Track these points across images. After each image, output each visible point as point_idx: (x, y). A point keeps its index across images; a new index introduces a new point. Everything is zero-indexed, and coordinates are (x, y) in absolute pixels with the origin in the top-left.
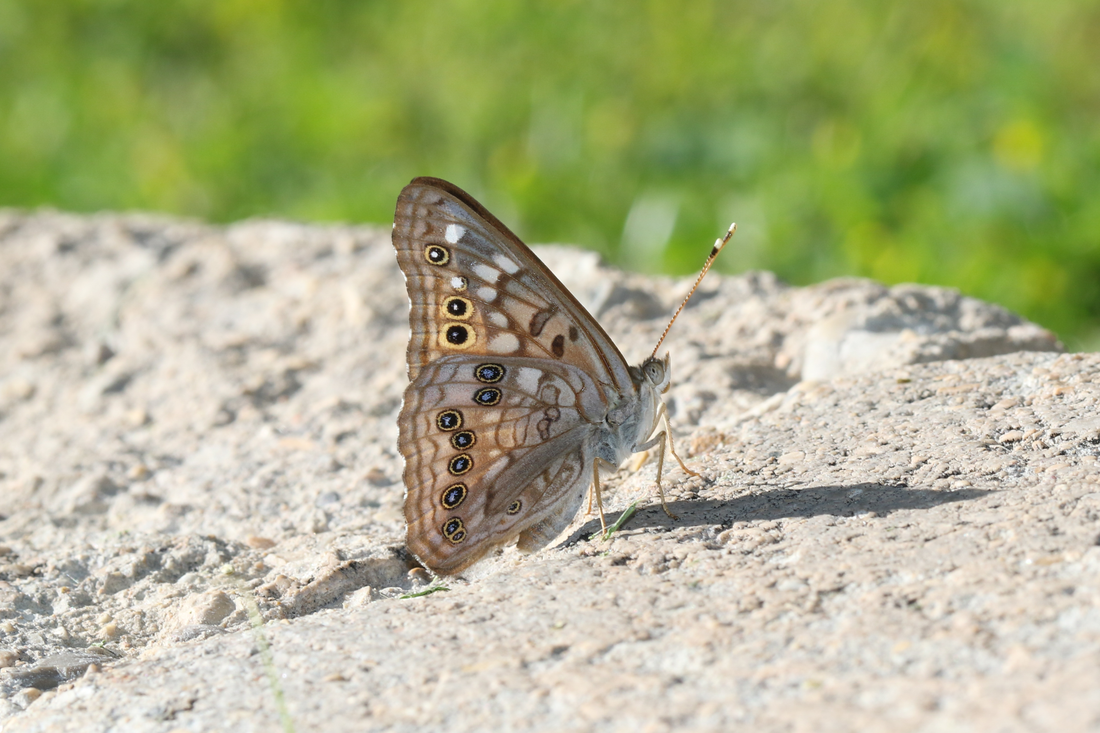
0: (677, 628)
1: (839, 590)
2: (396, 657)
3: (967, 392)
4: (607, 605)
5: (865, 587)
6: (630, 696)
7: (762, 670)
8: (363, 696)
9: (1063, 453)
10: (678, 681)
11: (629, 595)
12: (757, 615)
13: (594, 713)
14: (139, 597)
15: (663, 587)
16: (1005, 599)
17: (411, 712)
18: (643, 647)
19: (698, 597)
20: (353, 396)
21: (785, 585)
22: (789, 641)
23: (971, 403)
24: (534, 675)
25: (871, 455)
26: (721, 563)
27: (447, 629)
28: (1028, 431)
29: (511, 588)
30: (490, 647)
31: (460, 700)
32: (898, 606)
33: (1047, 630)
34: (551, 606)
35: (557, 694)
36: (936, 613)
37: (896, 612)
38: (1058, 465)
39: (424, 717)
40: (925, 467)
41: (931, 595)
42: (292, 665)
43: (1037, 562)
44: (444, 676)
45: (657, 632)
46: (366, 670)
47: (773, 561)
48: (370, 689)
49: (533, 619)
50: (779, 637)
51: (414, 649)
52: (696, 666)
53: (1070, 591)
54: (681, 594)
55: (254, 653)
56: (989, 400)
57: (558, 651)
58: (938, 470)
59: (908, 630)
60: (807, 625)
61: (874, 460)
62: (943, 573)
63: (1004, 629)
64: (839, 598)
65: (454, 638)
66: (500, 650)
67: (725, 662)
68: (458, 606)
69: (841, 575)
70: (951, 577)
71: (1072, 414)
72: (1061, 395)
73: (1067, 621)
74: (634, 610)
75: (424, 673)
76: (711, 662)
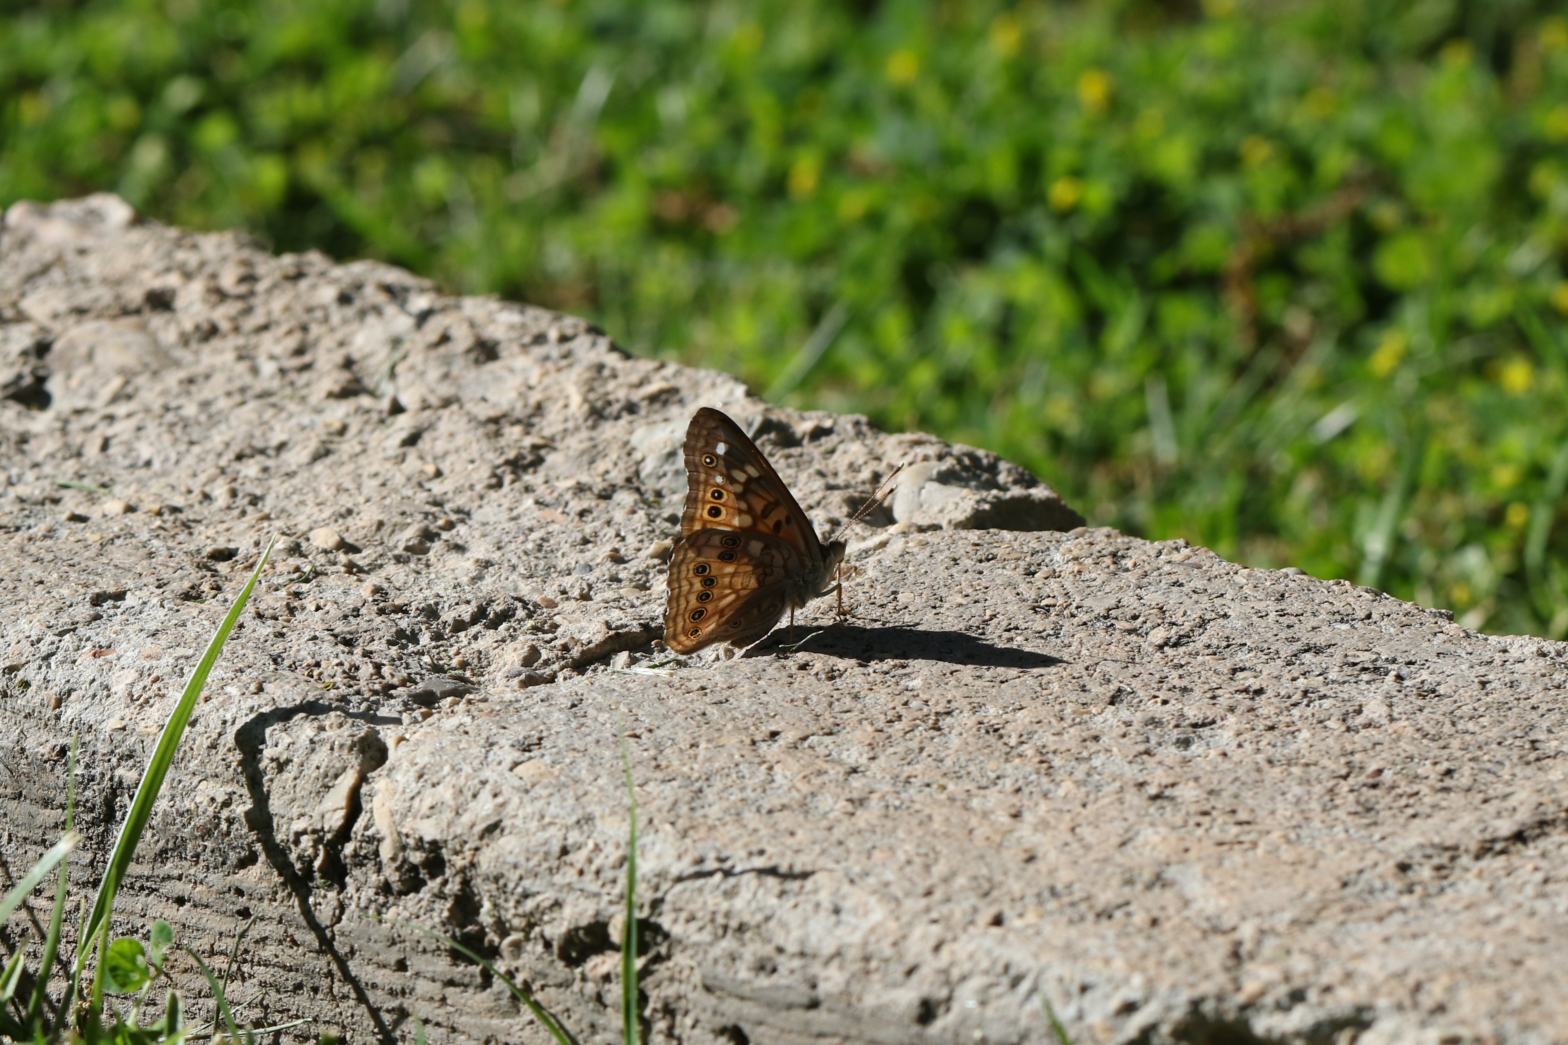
0: (848, 729)
1: (949, 713)
2: (669, 724)
3: (1018, 559)
4: (800, 703)
5: (966, 714)
6: (825, 778)
7: (908, 770)
8: (652, 752)
9: (1085, 624)
10: (855, 771)
11: (814, 698)
12: (897, 725)
13: (805, 788)
14: (475, 638)
15: (836, 694)
16: (1056, 738)
17: (686, 769)
18: (828, 740)
19: (860, 706)
20: (584, 478)
21: (914, 704)
22: (921, 750)
23: (1021, 570)
24: (761, 751)
25: (960, 605)
26: (870, 679)
27: (699, 706)
28: (1061, 601)
29: (736, 679)
30: (730, 726)
31: (717, 765)
32: (987, 732)
33: (1084, 767)
34: (764, 698)
35: (777, 768)
36: (1013, 742)
37: (987, 737)
38: (1081, 634)
39: (695, 775)
40: (995, 621)
41: (1009, 727)
42: (601, 719)
43: (1074, 712)
44: (703, 745)
45: (836, 729)
46: (650, 731)
47: (904, 683)
48: (656, 748)
49: (754, 707)
50: (914, 745)
51: (679, 718)
52: (863, 760)
53: (1096, 738)
54: (848, 702)
55: (574, 706)
56: (1032, 569)
57: (774, 735)
58: (1004, 624)
59: (997, 754)
60: (932, 738)
61: (961, 609)
62: (1014, 710)
63: (1057, 762)
64: (949, 720)
65: (704, 714)
66: (736, 729)
67: (882, 760)
68: (703, 688)
69: (949, 702)
70: (1020, 714)
71: (1088, 591)
72: (1079, 572)
73: (1096, 762)
74: (819, 710)
75: (689, 740)
76: (873, 758)
